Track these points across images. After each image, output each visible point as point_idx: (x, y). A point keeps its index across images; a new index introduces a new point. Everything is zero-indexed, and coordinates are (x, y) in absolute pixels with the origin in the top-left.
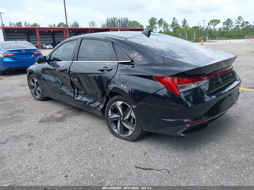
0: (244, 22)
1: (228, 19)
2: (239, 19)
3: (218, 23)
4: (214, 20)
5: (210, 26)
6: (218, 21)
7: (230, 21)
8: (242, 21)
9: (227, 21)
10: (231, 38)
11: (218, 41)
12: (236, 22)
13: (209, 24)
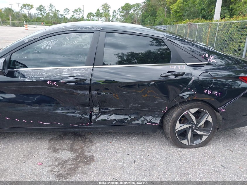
0: (55, 10)
1: (41, 6)
2: (50, 6)
3: (31, 8)
4: (27, 4)
5: (23, 9)
6: (31, 5)
7: (43, 8)
8: (53, 8)
9: (39, 7)
10: (47, 24)
11: (38, 26)
12: (49, 9)
13: (22, 8)
